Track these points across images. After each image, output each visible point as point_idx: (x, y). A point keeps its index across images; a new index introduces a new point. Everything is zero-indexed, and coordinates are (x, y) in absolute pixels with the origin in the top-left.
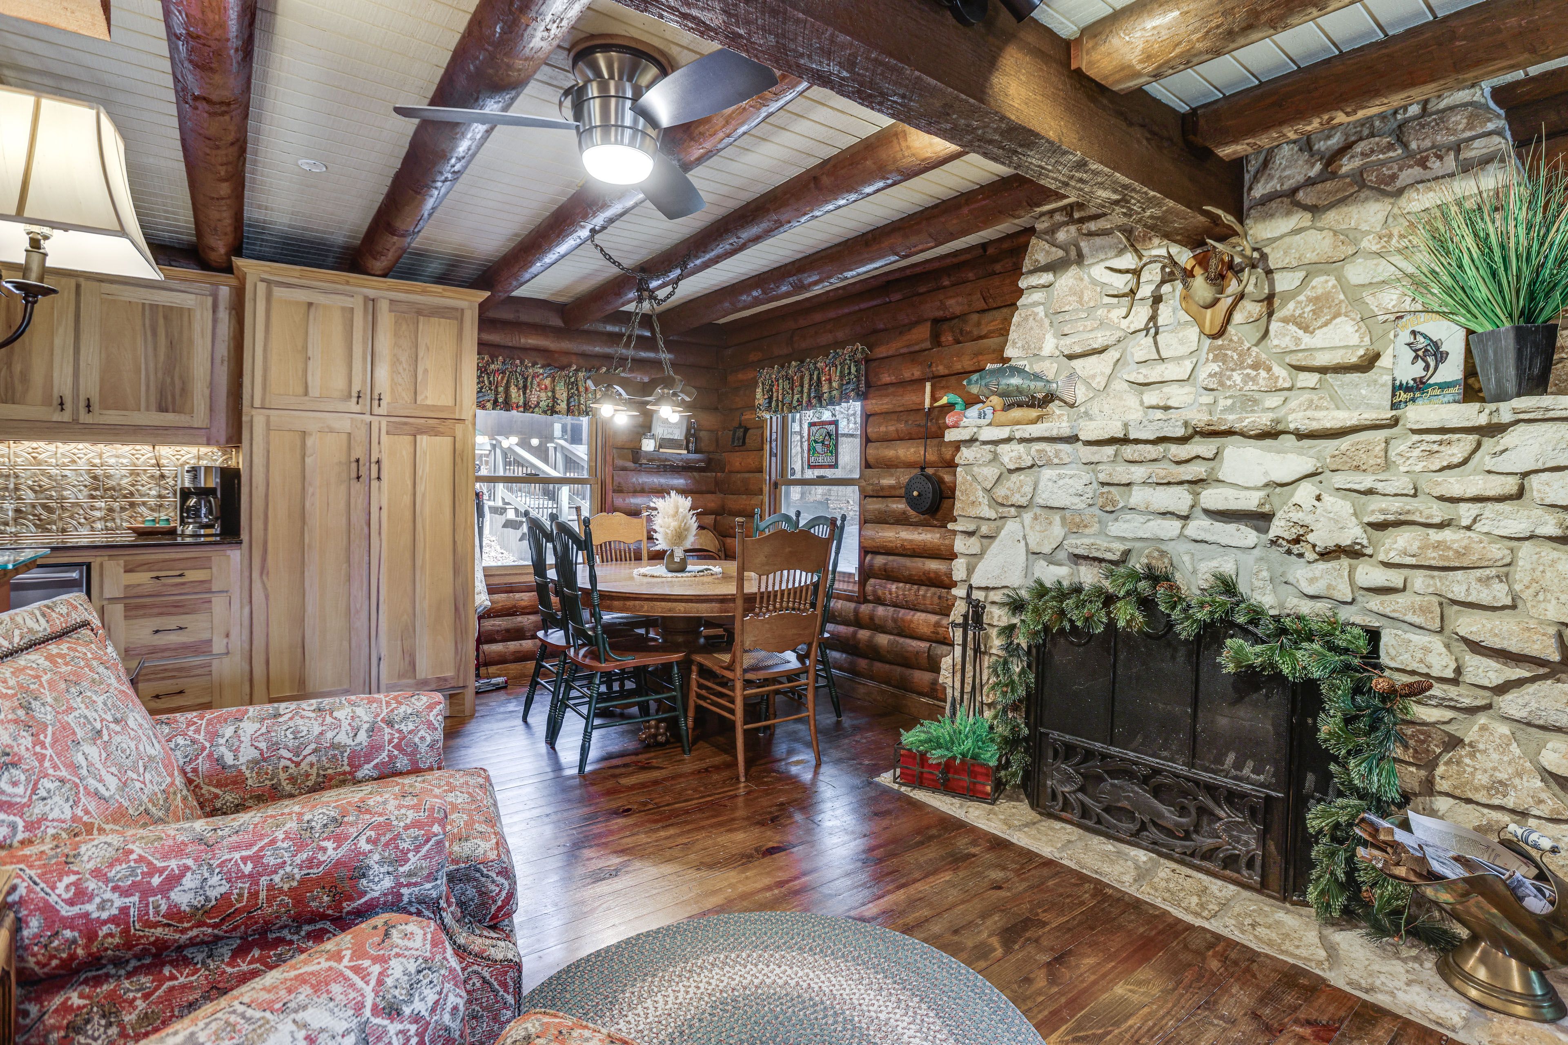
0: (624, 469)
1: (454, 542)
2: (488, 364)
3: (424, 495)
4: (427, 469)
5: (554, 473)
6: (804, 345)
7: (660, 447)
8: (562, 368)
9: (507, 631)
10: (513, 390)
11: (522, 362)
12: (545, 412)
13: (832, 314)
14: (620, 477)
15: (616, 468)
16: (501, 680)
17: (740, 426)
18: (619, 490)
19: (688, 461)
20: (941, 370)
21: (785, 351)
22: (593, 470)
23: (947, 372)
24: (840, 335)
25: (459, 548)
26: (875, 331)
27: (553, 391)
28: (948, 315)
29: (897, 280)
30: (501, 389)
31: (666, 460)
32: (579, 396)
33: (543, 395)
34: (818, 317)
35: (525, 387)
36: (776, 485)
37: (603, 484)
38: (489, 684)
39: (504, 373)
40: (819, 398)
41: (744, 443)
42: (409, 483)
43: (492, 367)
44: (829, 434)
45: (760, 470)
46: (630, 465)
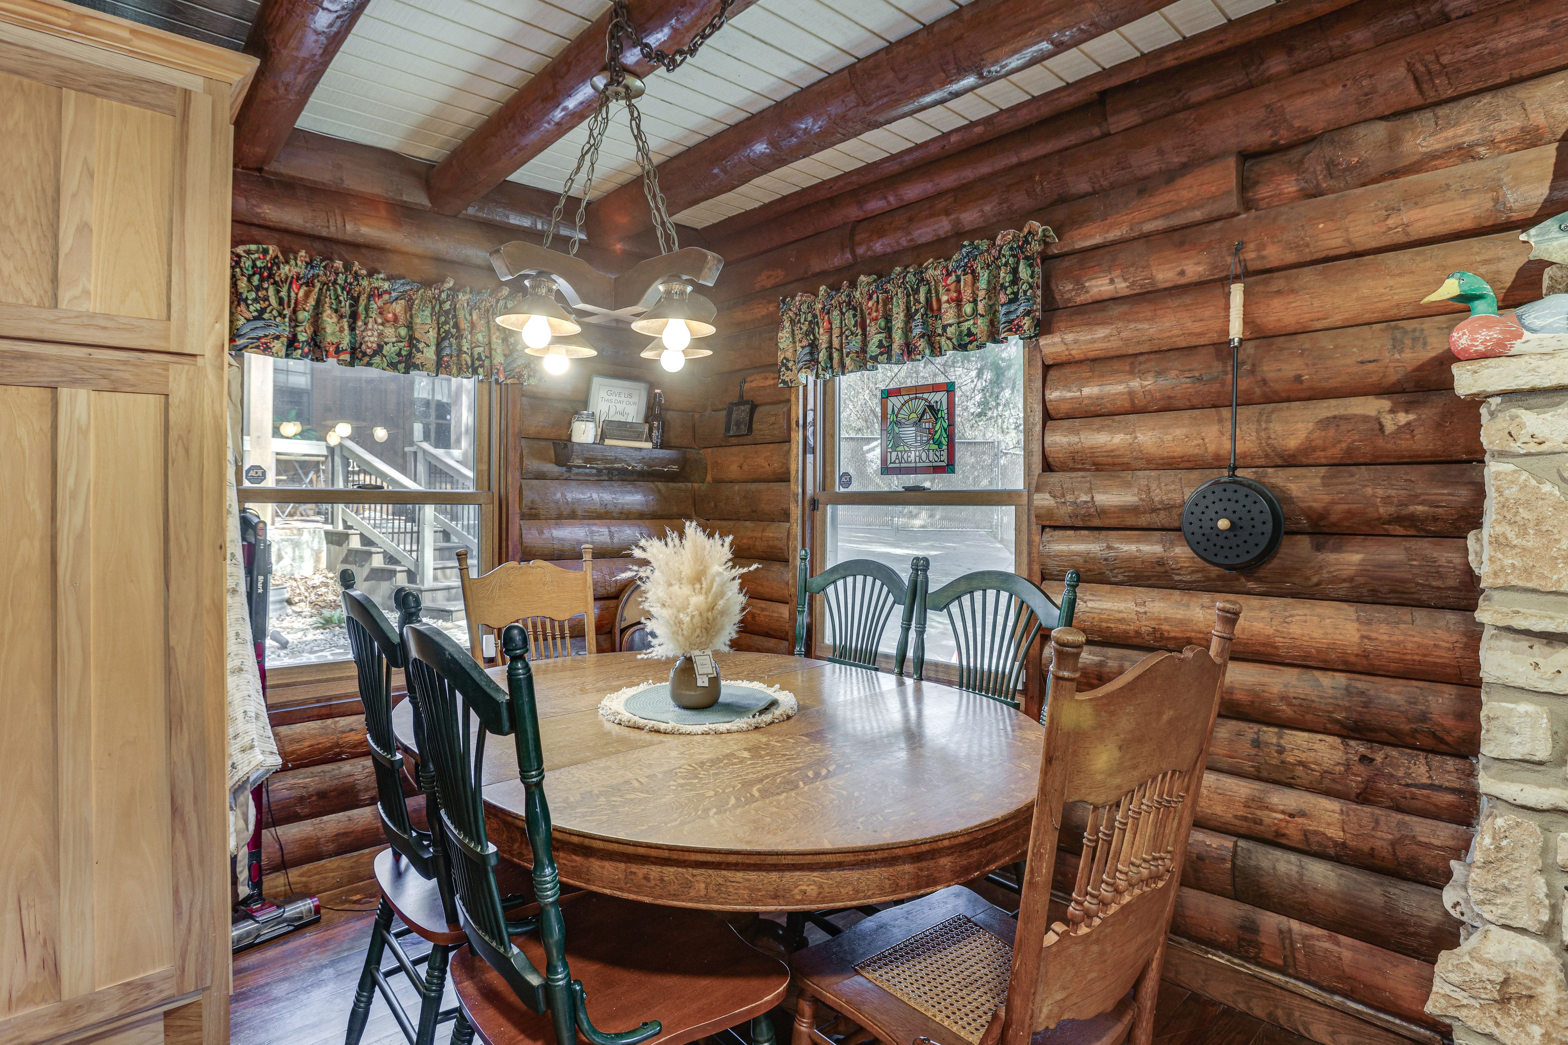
0: (541, 476)
1: (168, 651)
2: (275, 261)
3: (81, 538)
4: (91, 472)
5: (411, 485)
6: (879, 247)
7: (603, 436)
8: (427, 284)
9: (322, 795)
10: (329, 320)
11: (347, 267)
12: (393, 366)
13: (948, 180)
14: (534, 492)
15: (527, 475)
16: (304, 906)
17: (741, 402)
18: (532, 515)
19: (652, 461)
20: (1274, 254)
21: (838, 260)
22: (484, 478)
23: (1291, 257)
24: (970, 217)
25: (182, 664)
26: (1063, 200)
27: (410, 326)
28: (1284, 136)
29: (1127, 87)
30: (302, 316)
31: (616, 460)
32: (459, 337)
33: (390, 332)
34: (913, 191)
35: (354, 316)
36: (814, 504)
37: (503, 505)
38: (279, 920)
39: (309, 284)
40: (930, 337)
41: (750, 429)
42: (38, 508)
43: (285, 270)
44: (933, 409)
45: (784, 478)
46: (552, 468)
